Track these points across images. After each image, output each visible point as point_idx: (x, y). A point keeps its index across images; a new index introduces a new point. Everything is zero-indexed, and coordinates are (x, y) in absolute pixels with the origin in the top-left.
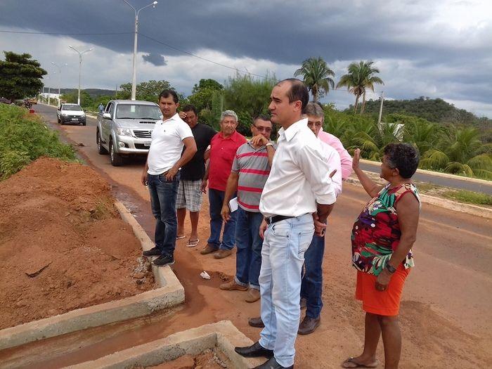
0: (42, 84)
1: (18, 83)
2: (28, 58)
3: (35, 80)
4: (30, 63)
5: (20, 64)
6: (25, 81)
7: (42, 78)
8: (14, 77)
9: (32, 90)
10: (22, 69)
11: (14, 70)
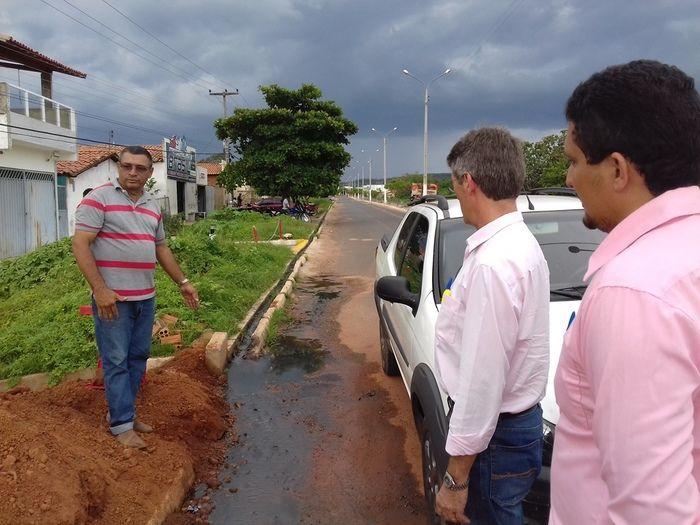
0: (348, 155)
1: (291, 158)
2: (315, 97)
3: (329, 147)
4: (319, 108)
5: (295, 111)
6: (307, 151)
7: (346, 142)
8: (281, 145)
9: (324, 173)
10: (299, 122)
11: (282, 127)
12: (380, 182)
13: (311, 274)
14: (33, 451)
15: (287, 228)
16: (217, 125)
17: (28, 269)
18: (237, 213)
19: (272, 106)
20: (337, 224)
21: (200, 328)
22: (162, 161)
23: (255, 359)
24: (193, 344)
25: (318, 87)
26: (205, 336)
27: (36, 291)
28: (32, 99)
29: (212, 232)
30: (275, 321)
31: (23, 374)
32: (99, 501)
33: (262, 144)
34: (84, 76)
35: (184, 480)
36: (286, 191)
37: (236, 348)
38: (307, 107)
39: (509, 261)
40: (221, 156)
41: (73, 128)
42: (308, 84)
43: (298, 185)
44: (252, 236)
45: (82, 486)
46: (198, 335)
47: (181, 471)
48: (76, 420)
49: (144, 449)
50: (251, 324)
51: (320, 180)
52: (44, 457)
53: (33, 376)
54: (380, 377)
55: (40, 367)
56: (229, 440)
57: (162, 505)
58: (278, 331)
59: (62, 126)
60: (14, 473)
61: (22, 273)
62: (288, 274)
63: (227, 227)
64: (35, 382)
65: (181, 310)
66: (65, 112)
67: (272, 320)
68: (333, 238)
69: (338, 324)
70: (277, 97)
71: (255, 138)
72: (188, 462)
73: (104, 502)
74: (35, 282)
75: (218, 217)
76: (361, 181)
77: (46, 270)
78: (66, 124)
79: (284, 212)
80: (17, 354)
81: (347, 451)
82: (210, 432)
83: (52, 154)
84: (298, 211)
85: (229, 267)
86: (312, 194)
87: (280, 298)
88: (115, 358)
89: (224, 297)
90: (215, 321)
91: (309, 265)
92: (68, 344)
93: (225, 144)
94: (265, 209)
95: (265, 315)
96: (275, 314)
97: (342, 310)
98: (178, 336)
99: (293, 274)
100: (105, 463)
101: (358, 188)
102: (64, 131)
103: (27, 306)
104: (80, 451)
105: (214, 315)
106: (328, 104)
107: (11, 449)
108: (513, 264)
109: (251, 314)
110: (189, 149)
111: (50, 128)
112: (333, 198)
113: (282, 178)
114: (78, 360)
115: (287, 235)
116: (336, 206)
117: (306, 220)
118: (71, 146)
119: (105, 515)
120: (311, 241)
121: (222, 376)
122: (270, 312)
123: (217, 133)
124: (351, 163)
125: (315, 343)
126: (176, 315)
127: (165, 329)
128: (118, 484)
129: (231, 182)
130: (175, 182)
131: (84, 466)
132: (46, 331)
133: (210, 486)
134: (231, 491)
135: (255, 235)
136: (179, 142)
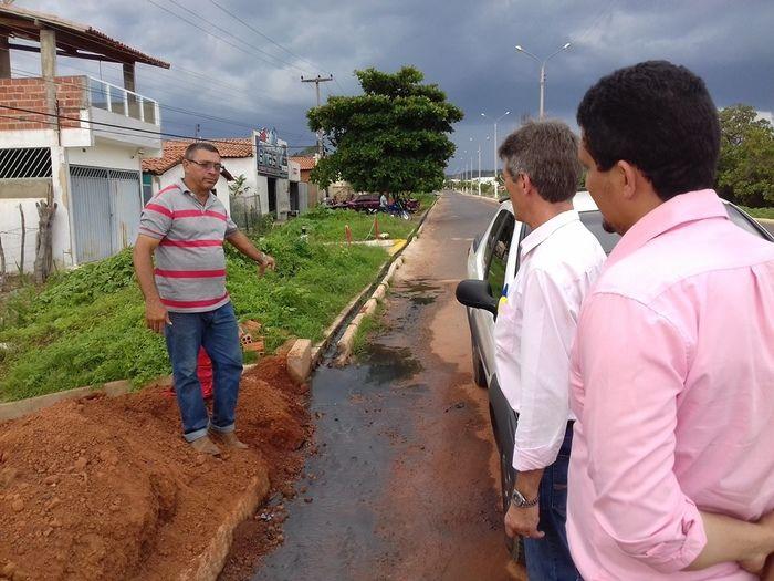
0: (451, 144)
1: (389, 150)
2: (415, 80)
3: (431, 136)
4: (420, 92)
5: (393, 97)
6: (407, 141)
7: (450, 130)
8: (378, 135)
9: (425, 166)
10: (397, 109)
11: (378, 115)
12: (491, 174)
13: (407, 277)
14: (104, 454)
15: (384, 227)
16: (309, 116)
17: (112, 273)
18: (331, 211)
19: (369, 92)
20: (439, 222)
21: (284, 334)
22: (252, 156)
23: (339, 367)
24: (276, 351)
25: (419, 69)
26: (289, 343)
27: (120, 295)
28: (115, 93)
29: (304, 231)
30: (362, 329)
31: (105, 382)
32: (170, 505)
33: (358, 135)
34: (168, 66)
35: (258, 488)
36: (384, 186)
37: (320, 355)
38: (407, 93)
39: (563, 263)
40: (315, 149)
41: (158, 123)
42: (408, 66)
43: (397, 180)
44: (344, 237)
45: (153, 490)
46: (282, 342)
47: (255, 479)
48: (151, 425)
49: (218, 456)
50: (338, 332)
51: (420, 173)
52: (115, 459)
53: (116, 382)
54: (471, 389)
55: (123, 374)
56: (308, 449)
57: (234, 512)
58: (367, 338)
59: (146, 120)
60: (85, 474)
61: (106, 276)
62: (382, 277)
63: (320, 226)
64: (116, 388)
65: (264, 316)
66: (149, 106)
67: (360, 327)
68: (433, 237)
69: (431, 332)
70: (374, 82)
71: (350, 128)
72: (264, 471)
73: (175, 507)
74: (119, 286)
75: (310, 216)
76: (469, 173)
77: (130, 274)
78: (150, 118)
79: (382, 210)
80: (99, 361)
81: (429, 464)
82: (287, 440)
83: (136, 151)
84: (397, 208)
85: (317, 271)
86: (413, 189)
87: (371, 304)
88: (186, 370)
89: (311, 303)
90: (299, 327)
91: (405, 267)
92: (150, 351)
93: (320, 135)
94: (362, 207)
95: (353, 321)
96: (364, 319)
97: (436, 316)
98: (262, 343)
99: (387, 278)
100: (178, 469)
101: (467, 181)
102: (148, 127)
103: (110, 311)
104: (152, 455)
105: (298, 321)
106: (430, 89)
107: (83, 451)
108: (568, 267)
109: (339, 320)
110: (281, 142)
111: (134, 123)
112: (438, 193)
113: (379, 173)
114: (159, 367)
115: (383, 235)
116: (441, 201)
117: (406, 217)
118: (155, 142)
119: (176, 520)
120: (409, 241)
121: (305, 385)
122: (359, 317)
123: (310, 124)
124: (455, 153)
125: (406, 353)
126: (259, 320)
127: (248, 335)
128: (190, 490)
129: (325, 178)
130: (265, 179)
131: (155, 470)
132: (128, 337)
133: (285, 496)
134: (306, 501)
135: (348, 235)
136: (269, 135)
